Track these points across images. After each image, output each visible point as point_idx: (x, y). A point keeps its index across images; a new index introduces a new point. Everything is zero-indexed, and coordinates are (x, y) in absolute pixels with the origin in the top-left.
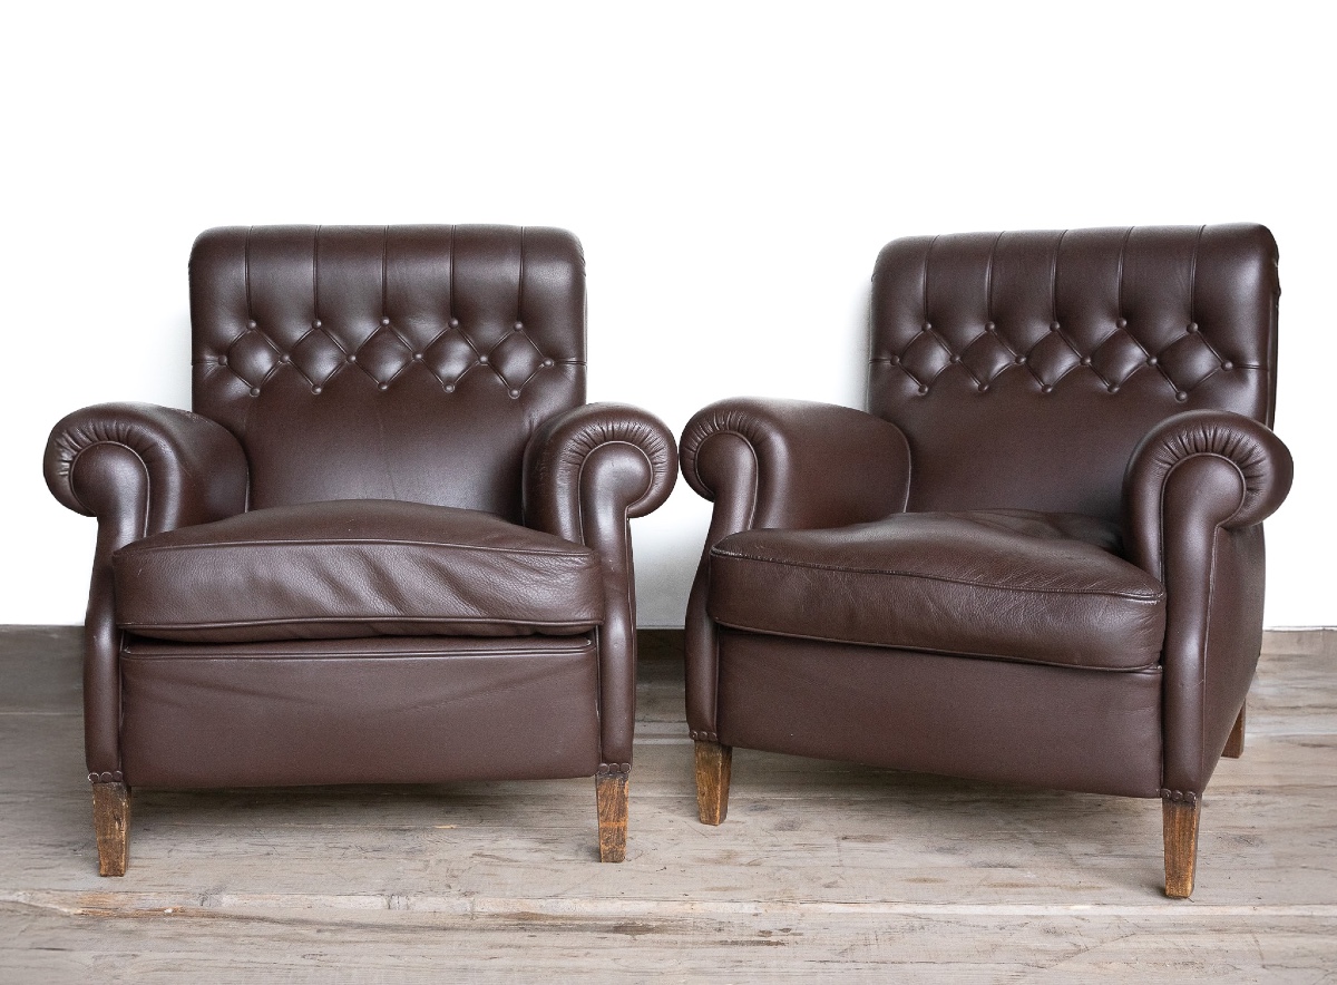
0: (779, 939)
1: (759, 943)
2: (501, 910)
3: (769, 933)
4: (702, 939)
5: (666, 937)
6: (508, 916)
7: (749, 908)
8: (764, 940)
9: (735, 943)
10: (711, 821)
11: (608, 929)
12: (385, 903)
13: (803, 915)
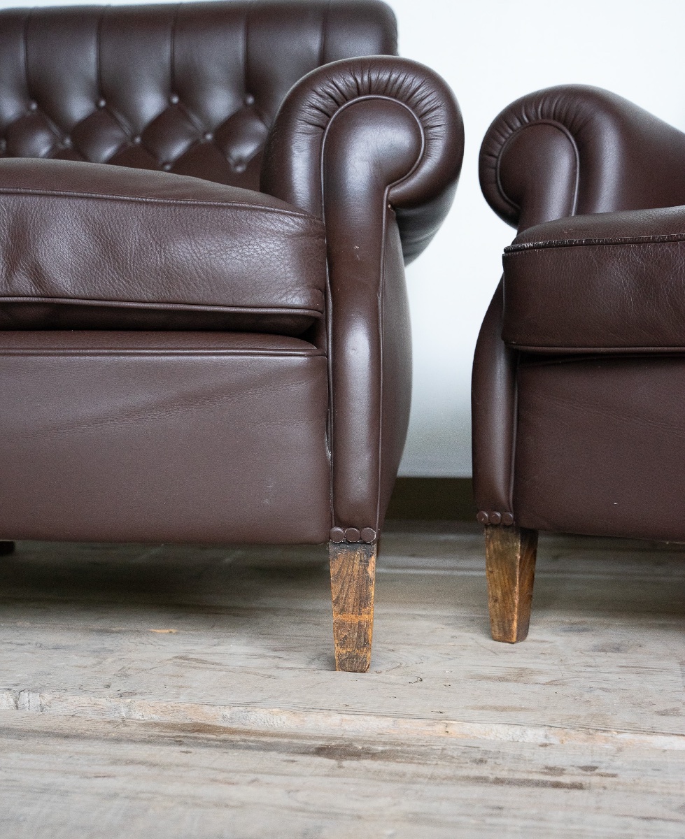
0: (578, 779)
1: (543, 784)
2: (156, 718)
3: (561, 771)
4: (449, 772)
5: (393, 766)
6: (172, 727)
7: (534, 735)
8: (553, 779)
9: (499, 781)
10: (505, 637)
11: (306, 751)
12: (12, 701)
13: (620, 750)
